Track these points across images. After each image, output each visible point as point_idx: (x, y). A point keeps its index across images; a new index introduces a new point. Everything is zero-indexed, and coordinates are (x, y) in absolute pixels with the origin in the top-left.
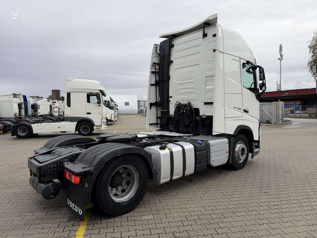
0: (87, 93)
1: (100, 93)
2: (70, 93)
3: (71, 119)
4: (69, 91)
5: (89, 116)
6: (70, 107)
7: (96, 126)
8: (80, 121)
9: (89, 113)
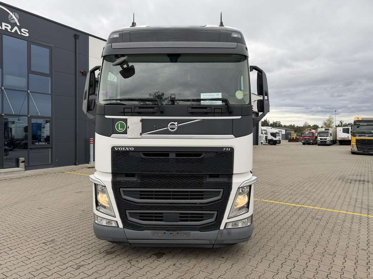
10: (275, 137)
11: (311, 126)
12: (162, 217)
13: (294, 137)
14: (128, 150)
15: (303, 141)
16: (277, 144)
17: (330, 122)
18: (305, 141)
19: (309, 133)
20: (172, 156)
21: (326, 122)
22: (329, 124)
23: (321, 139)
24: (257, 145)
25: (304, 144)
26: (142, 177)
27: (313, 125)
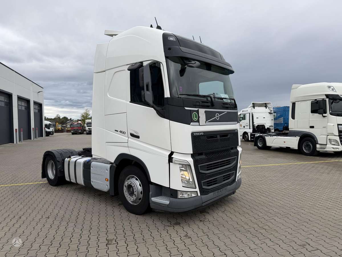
0: (311, 101)
1: (326, 99)
2: (295, 103)
3: (294, 134)
4: (294, 101)
5: (311, 131)
6: (294, 119)
7: (319, 144)
8: (303, 136)
9: (312, 127)
10: (49, 129)
11: (61, 118)
12: (216, 181)
13: (60, 128)
14: (201, 134)
15: (72, 131)
16: (50, 135)
17: (87, 114)
18: (74, 131)
19: (77, 124)
20: (219, 137)
21: (84, 114)
22: (86, 116)
23: (89, 129)
24: (42, 137)
25: (73, 134)
26: (206, 154)
27: (63, 117)
